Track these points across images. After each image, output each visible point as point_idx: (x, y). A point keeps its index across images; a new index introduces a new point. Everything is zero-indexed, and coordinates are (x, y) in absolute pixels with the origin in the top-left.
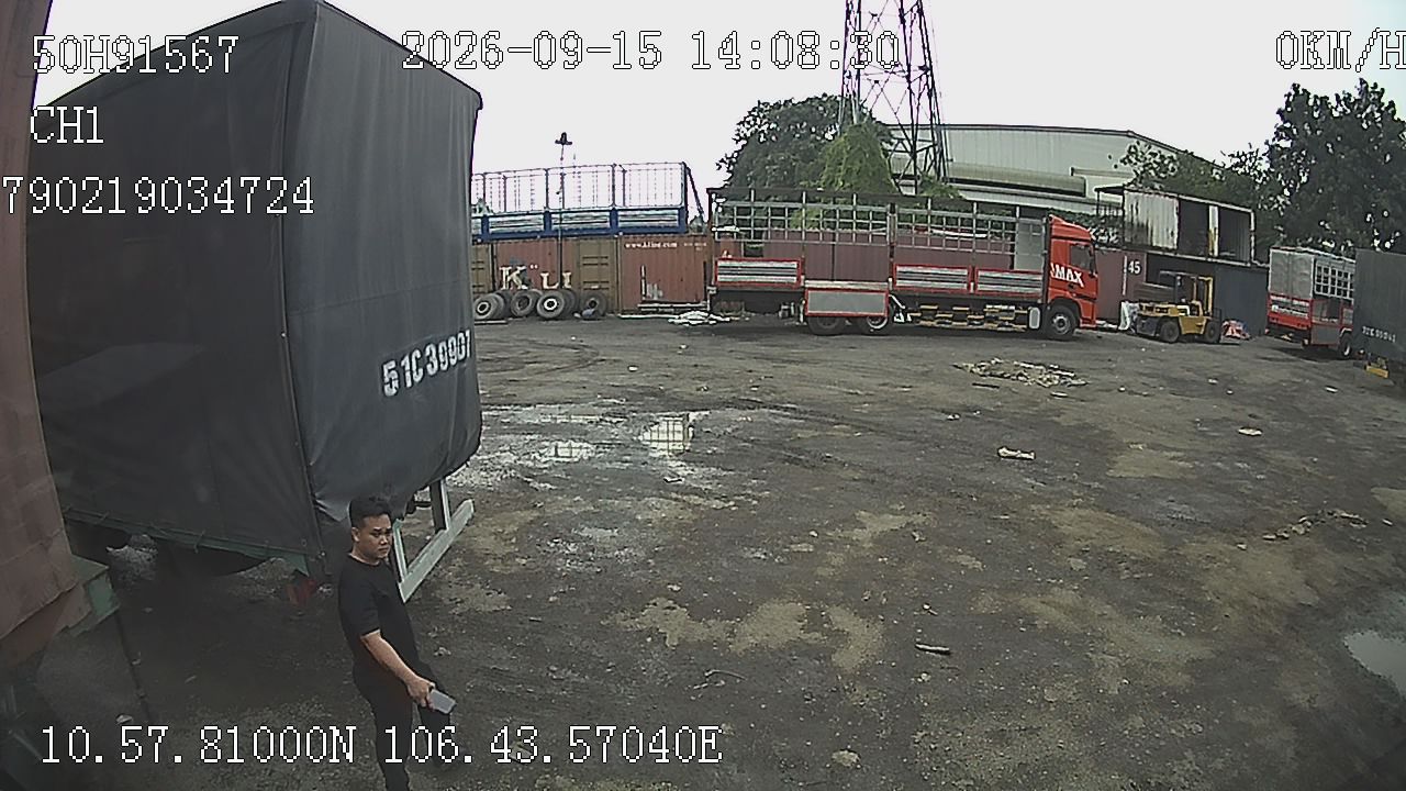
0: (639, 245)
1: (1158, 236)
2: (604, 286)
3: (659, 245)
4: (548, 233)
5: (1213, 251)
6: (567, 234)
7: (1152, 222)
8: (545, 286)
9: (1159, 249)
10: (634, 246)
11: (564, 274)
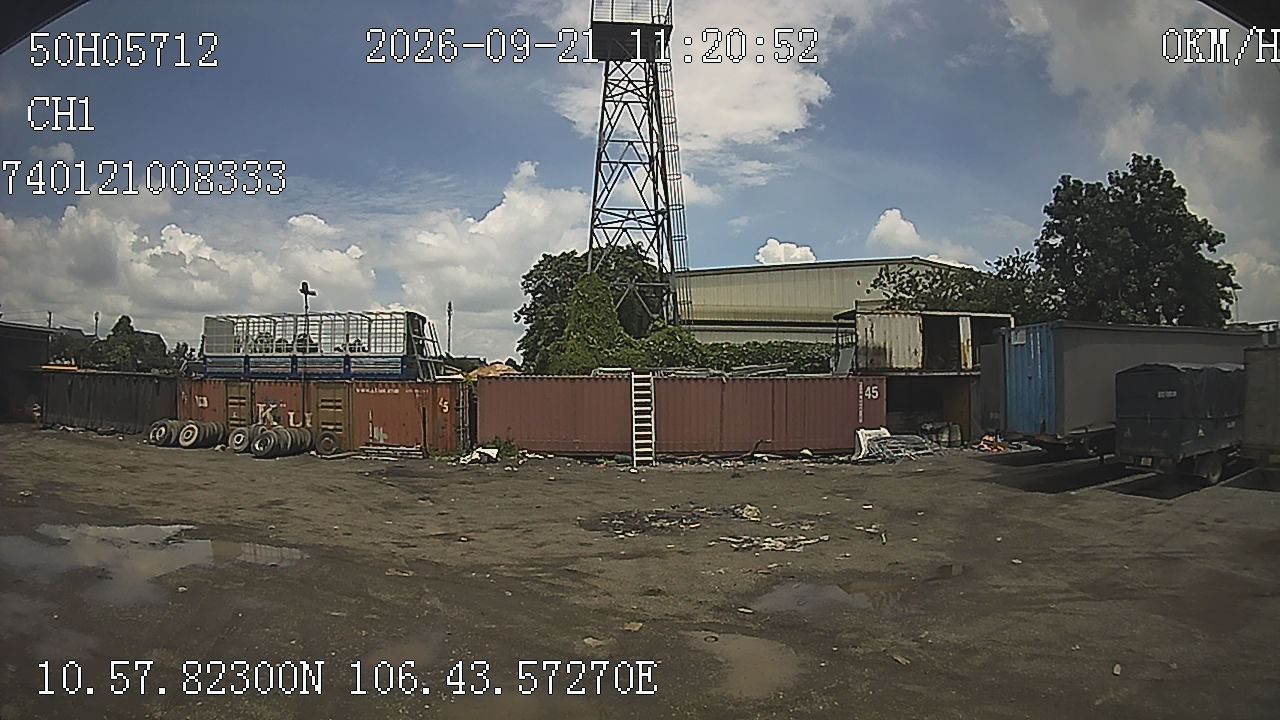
0: (368, 391)
1: (897, 357)
2: (338, 427)
3: (384, 391)
4: (294, 376)
5: (966, 364)
6: (308, 377)
7: (891, 343)
8: (292, 424)
9: (901, 370)
10: (363, 391)
11: (306, 415)
